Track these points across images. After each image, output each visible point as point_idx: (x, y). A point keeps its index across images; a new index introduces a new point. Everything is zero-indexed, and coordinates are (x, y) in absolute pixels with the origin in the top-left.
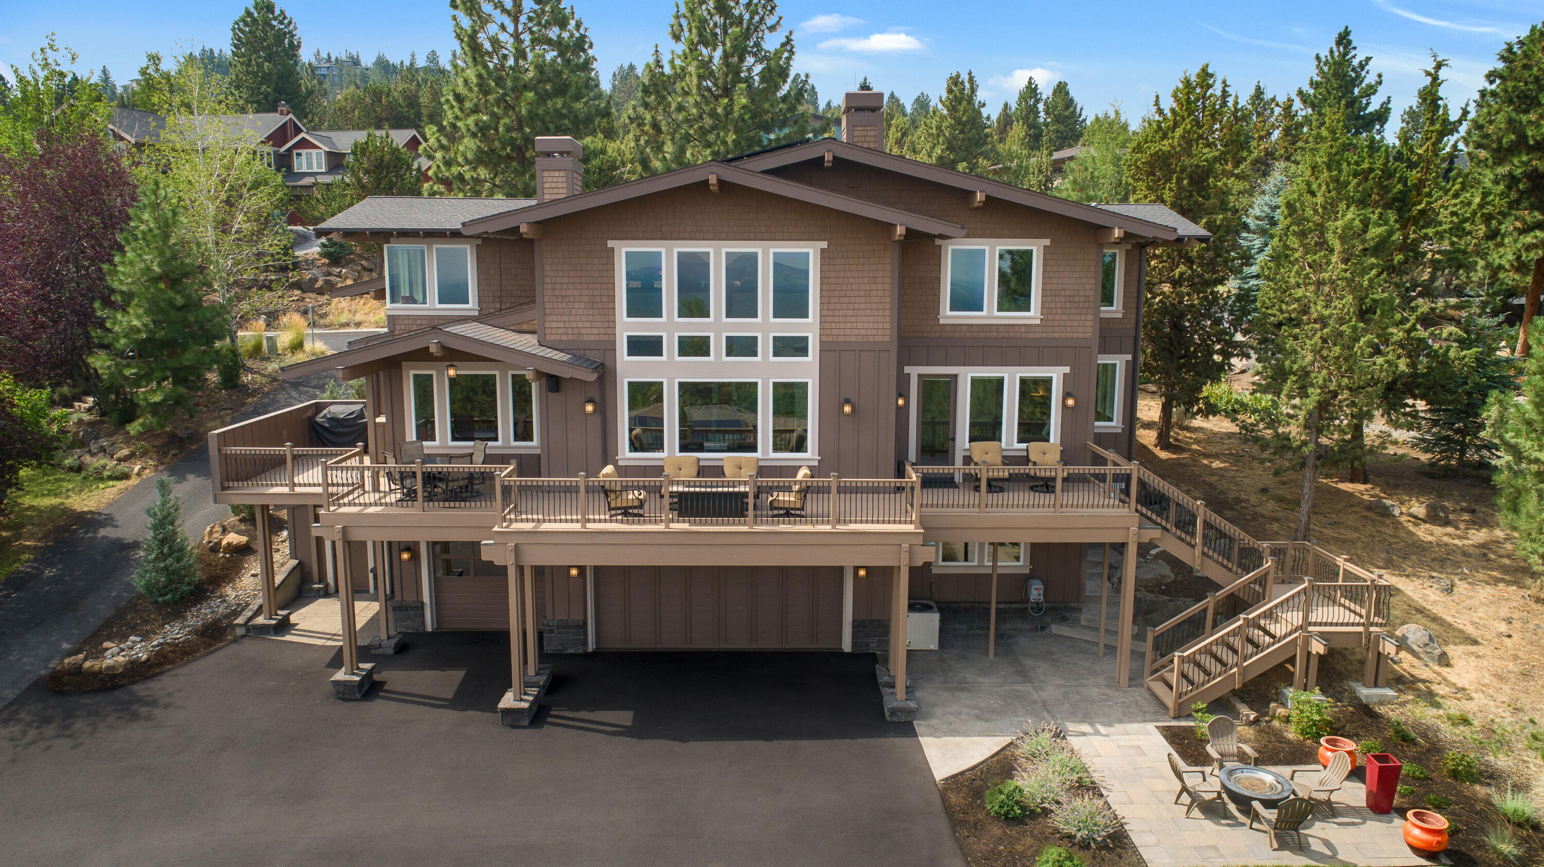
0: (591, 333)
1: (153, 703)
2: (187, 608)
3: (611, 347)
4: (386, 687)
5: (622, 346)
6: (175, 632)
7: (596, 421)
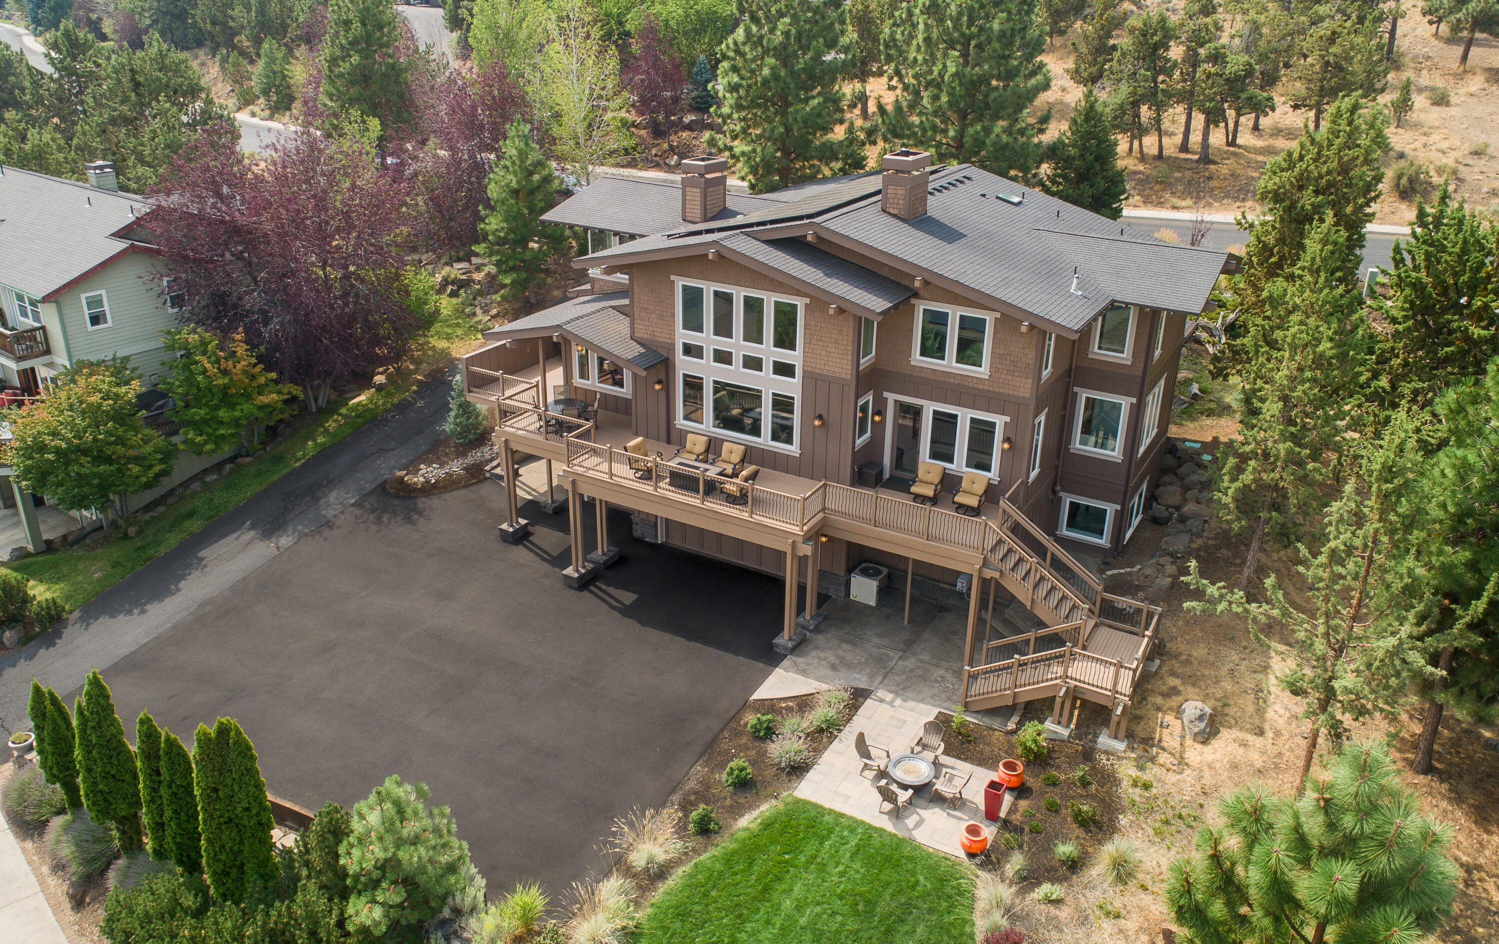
0: (662, 337)
1: (420, 513)
2: (471, 449)
3: (672, 348)
4: (531, 538)
5: (679, 349)
6: (456, 467)
7: (663, 395)
